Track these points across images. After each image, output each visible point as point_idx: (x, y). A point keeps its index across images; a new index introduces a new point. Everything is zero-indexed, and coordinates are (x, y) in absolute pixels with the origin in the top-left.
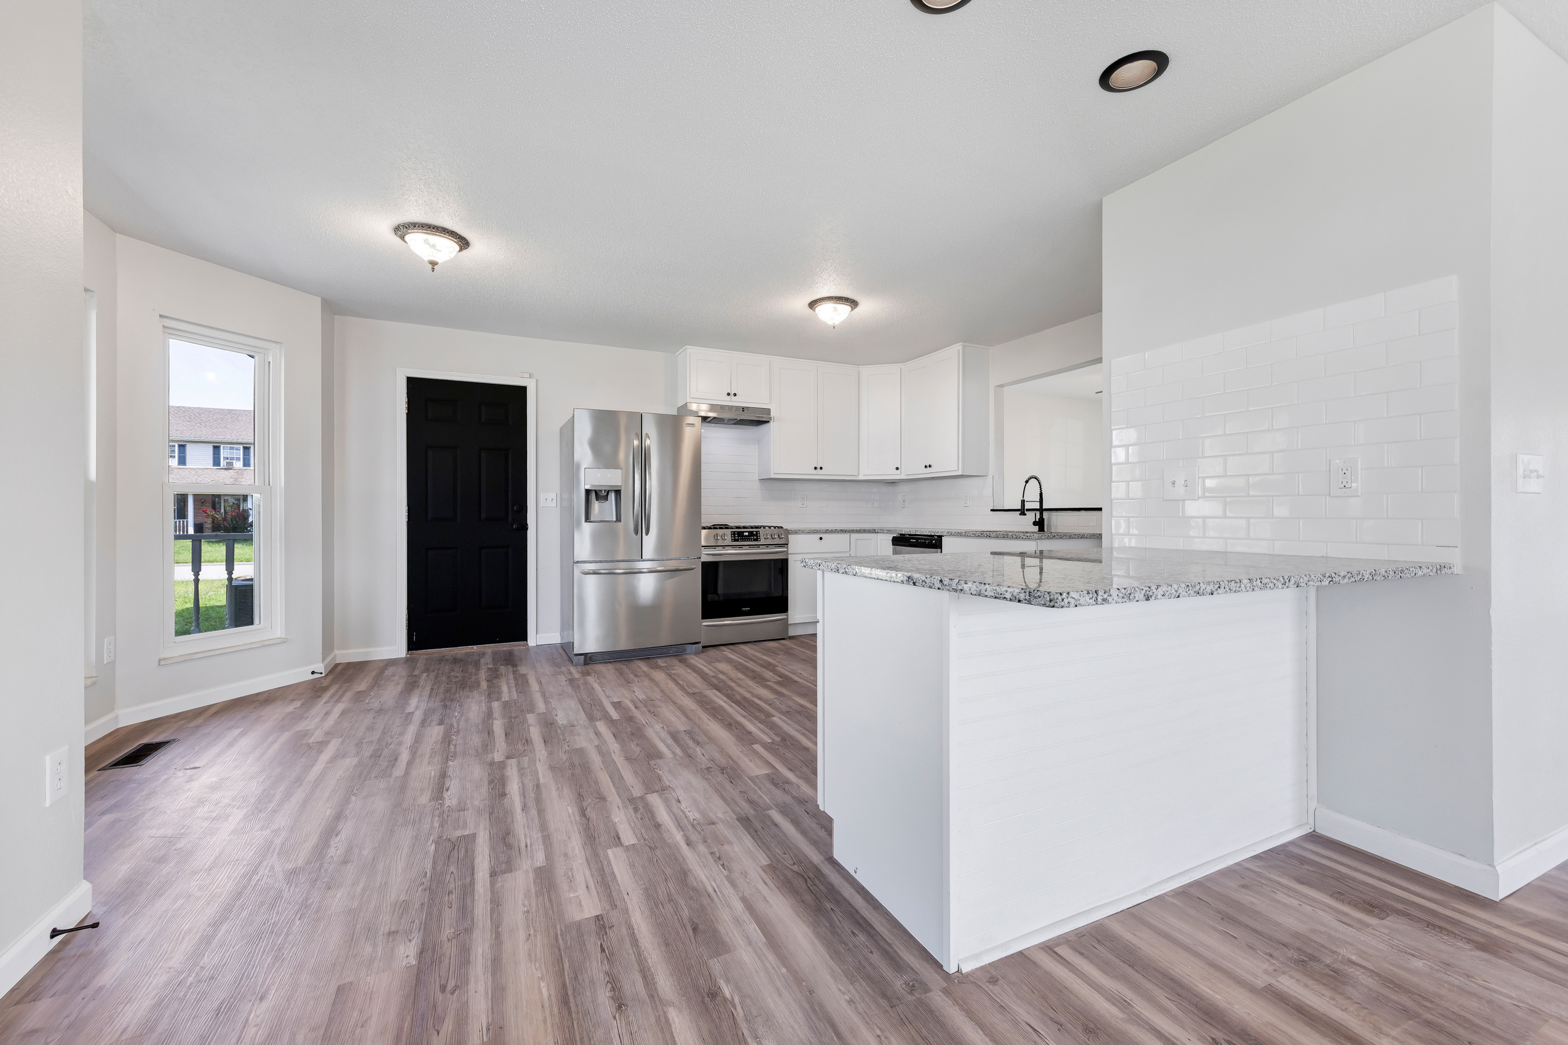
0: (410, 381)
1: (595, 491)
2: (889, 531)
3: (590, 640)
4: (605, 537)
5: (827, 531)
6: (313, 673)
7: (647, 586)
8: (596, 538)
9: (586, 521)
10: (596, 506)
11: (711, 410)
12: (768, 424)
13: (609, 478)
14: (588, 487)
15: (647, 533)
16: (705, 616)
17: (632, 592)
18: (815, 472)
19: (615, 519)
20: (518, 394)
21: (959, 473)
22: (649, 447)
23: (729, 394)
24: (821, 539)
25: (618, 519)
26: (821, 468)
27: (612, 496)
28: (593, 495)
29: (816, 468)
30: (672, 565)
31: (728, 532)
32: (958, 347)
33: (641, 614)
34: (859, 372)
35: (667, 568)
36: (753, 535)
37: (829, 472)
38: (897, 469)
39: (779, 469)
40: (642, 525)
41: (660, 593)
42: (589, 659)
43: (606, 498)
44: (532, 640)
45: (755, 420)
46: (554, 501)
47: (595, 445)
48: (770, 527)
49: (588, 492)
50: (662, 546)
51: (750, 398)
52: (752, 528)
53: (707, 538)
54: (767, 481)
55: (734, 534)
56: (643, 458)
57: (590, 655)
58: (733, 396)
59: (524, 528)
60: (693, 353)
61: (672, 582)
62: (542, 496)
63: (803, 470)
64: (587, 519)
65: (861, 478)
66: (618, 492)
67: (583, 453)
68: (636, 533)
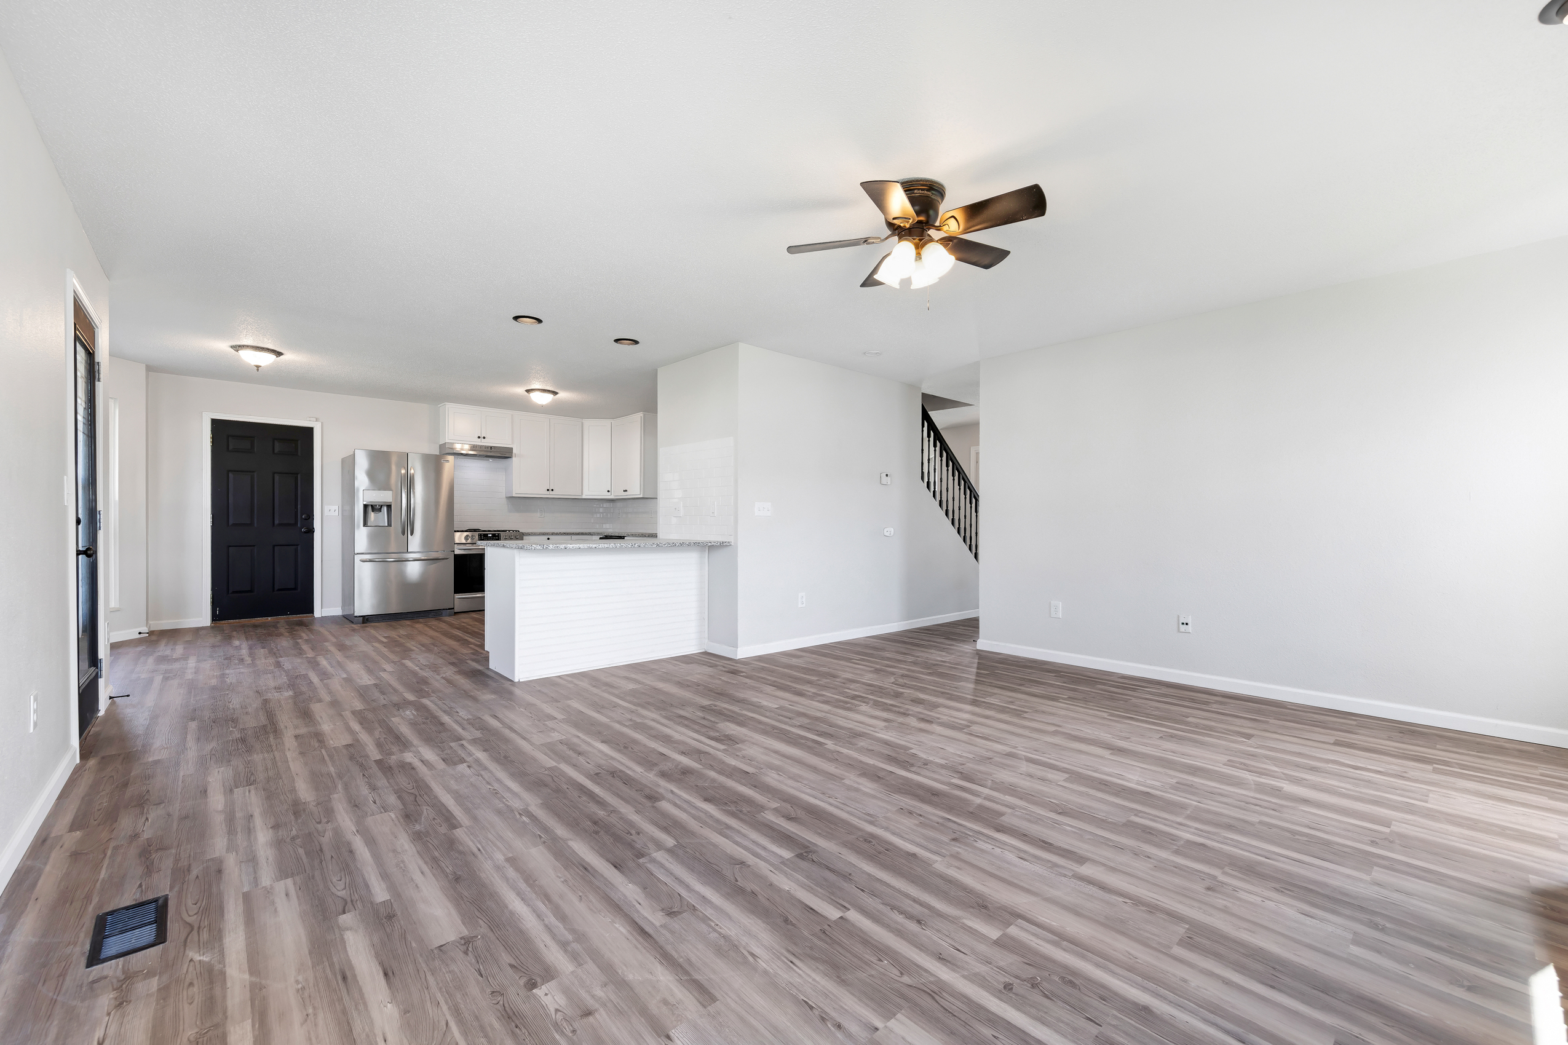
0: (215, 422)
1: (372, 505)
2: (598, 534)
3: (365, 605)
4: (379, 537)
5: (553, 534)
6: (140, 633)
7: (414, 570)
8: (372, 538)
9: (364, 526)
10: (372, 516)
11: (471, 450)
12: (509, 459)
13: (384, 496)
14: (365, 503)
15: (412, 534)
16: (457, 591)
17: (402, 574)
18: (548, 492)
19: (386, 525)
20: (307, 433)
21: (641, 496)
22: (413, 475)
23: (479, 437)
24: (548, 539)
25: (389, 525)
26: (552, 490)
27: (385, 509)
28: (370, 508)
29: (548, 490)
30: (434, 555)
31: (476, 534)
32: (641, 414)
33: (408, 588)
34: (582, 423)
35: (431, 558)
36: (496, 536)
37: (559, 492)
38: (608, 491)
39: (519, 490)
40: (408, 527)
41: (424, 575)
42: (366, 620)
43: (380, 510)
44: (318, 612)
45: (502, 454)
46: (337, 511)
47: (371, 474)
48: (509, 531)
49: (366, 506)
50: (426, 542)
51: (495, 440)
52: (495, 531)
53: (460, 538)
54: (511, 498)
55: (480, 535)
56: (409, 483)
57: (367, 617)
58: (482, 439)
59: (311, 531)
60: (450, 408)
61: (433, 566)
62: (326, 508)
63: (539, 490)
64: (365, 524)
65: (584, 497)
66: (389, 507)
67: (362, 480)
68: (404, 534)
